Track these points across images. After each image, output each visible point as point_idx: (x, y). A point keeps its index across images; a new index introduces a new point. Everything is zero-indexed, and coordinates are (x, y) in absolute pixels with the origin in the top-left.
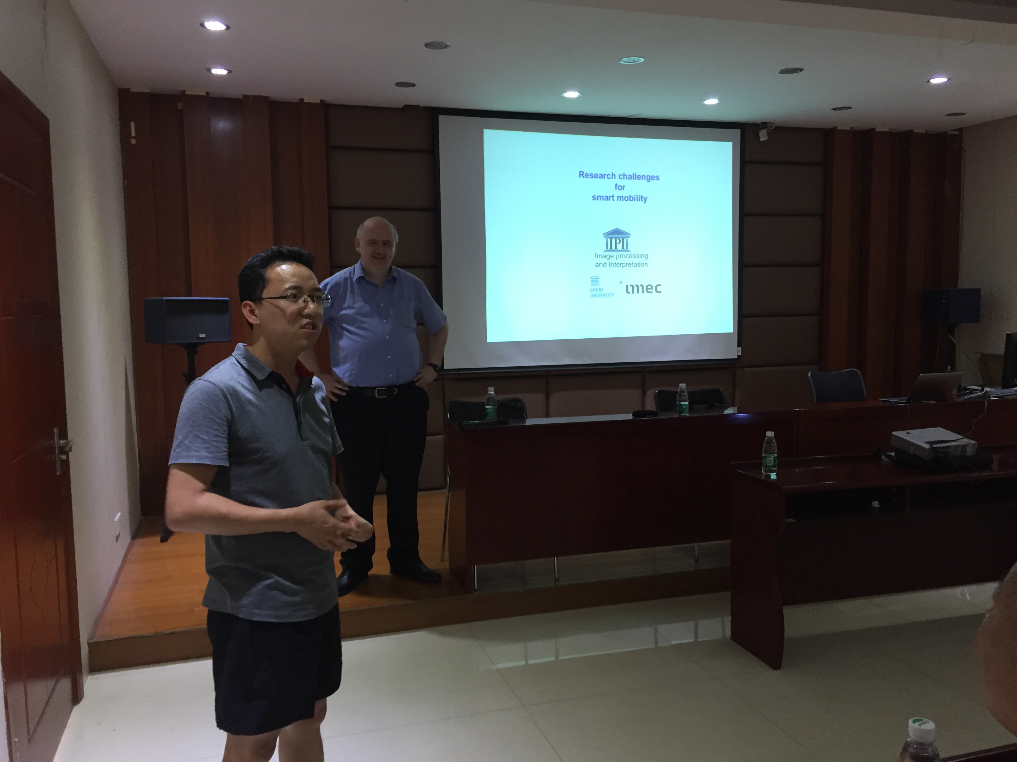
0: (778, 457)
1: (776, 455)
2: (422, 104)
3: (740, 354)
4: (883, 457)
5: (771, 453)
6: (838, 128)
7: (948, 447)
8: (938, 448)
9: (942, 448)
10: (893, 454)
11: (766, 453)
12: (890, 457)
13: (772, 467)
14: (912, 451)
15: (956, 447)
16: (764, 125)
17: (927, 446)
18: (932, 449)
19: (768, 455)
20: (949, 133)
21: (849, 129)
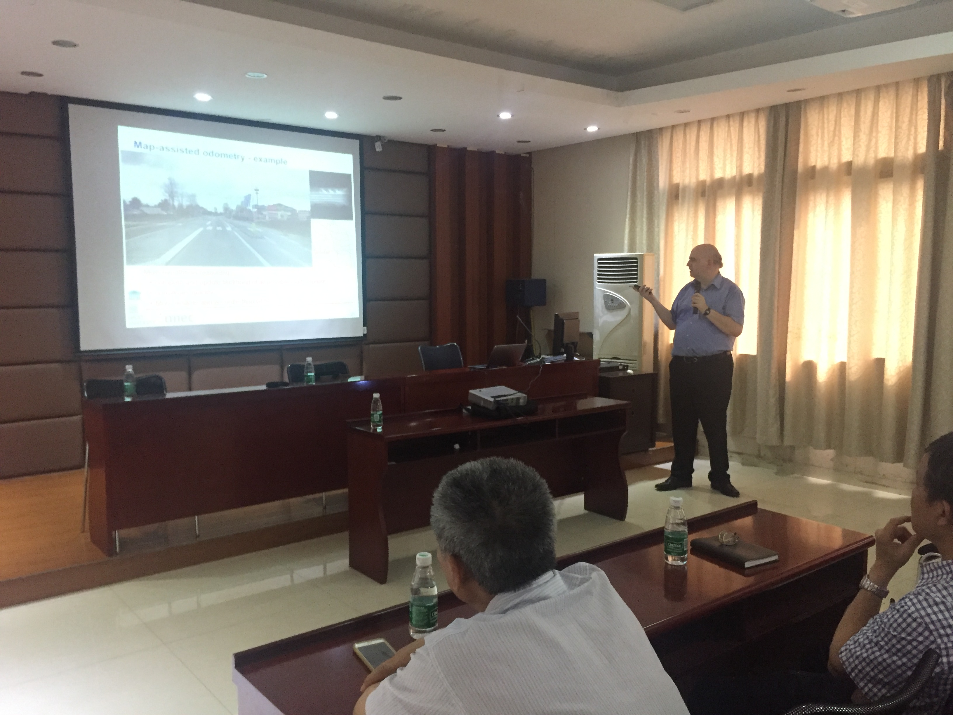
0: (383, 414)
1: (381, 412)
2: (49, 93)
3: (365, 332)
4: (464, 411)
5: (377, 411)
6: (438, 145)
7: (507, 400)
8: (500, 400)
9: (503, 400)
10: (470, 407)
11: (374, 411)
12: (467, 410)
13: (378, 422)
14: (482, 404)
15: (512, 399)
16: (379, 138)
17: (492, 400)
18: (495, 402)
19: (375, 412)
20: (522, 155)
21: (447, 147)
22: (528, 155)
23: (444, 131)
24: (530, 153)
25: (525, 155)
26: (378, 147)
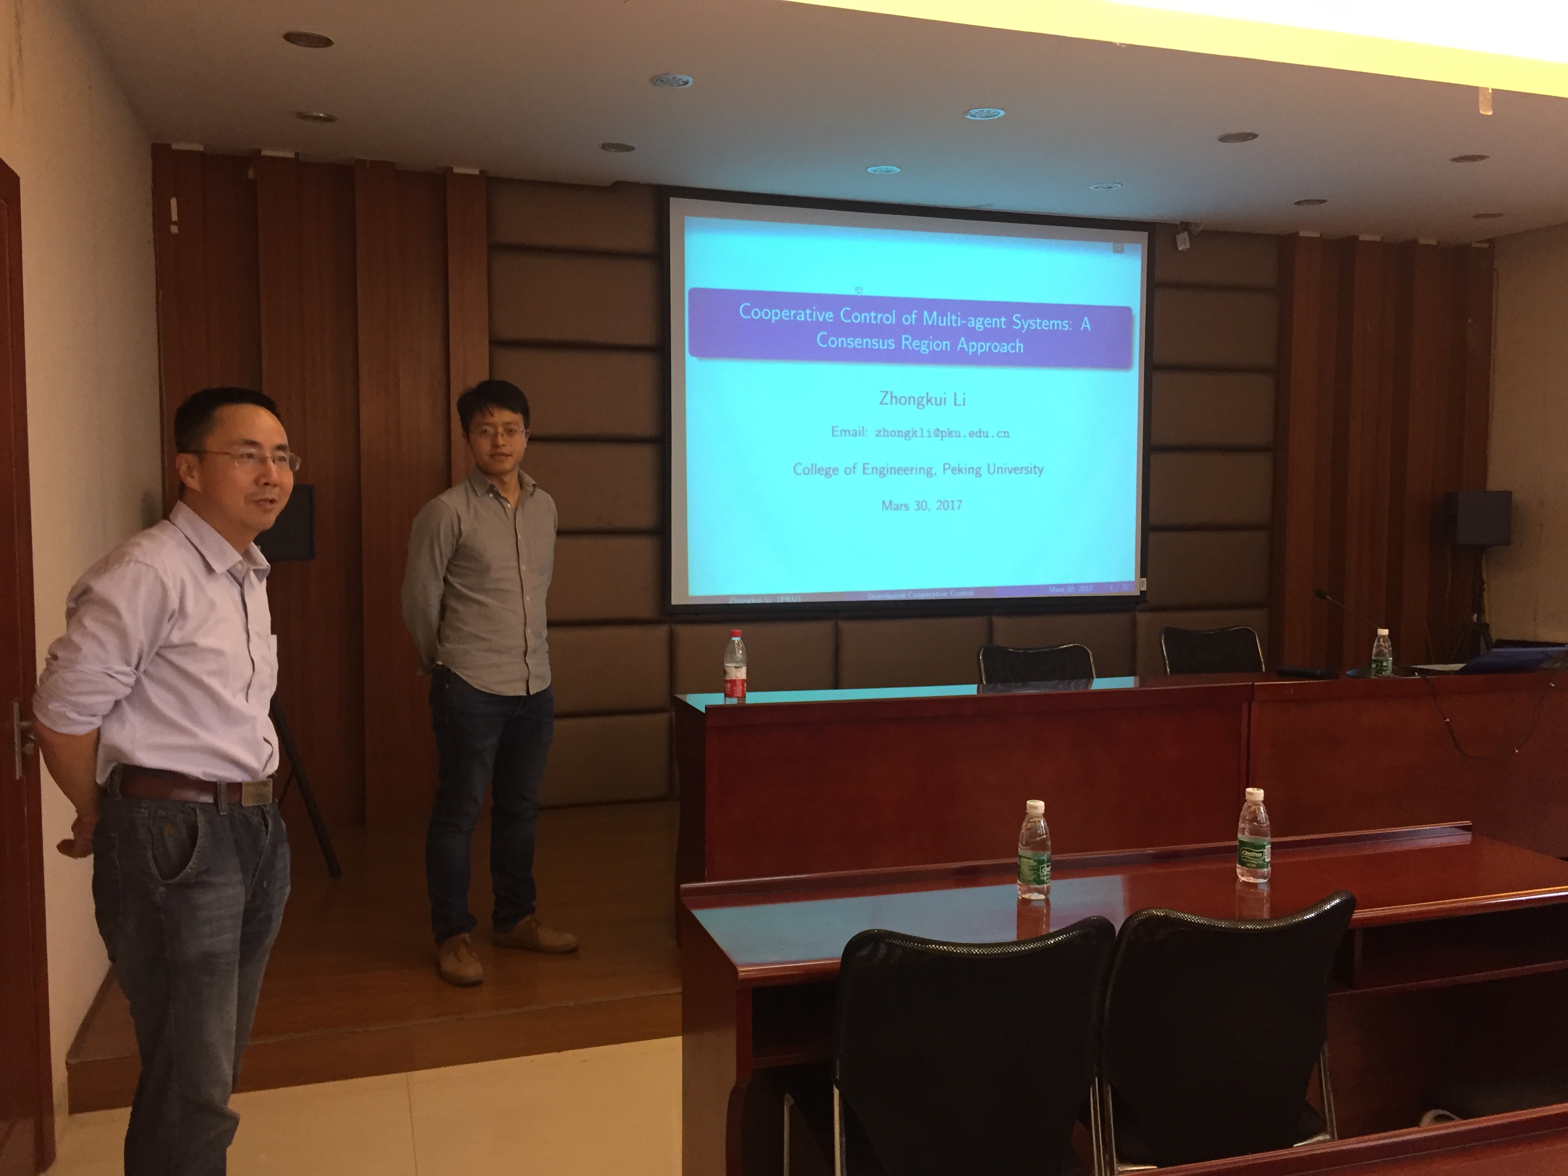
2: (642, 181)
3: (1144, 589)
6: (1300, 235)
16: (1185, 226)
20: (1474, 245)
21: (1319, 236)
22: (1486, 246)
23: (1323, 201)
24: (1491, 241)
25: (1479, 245)
26: (1183, 243)
